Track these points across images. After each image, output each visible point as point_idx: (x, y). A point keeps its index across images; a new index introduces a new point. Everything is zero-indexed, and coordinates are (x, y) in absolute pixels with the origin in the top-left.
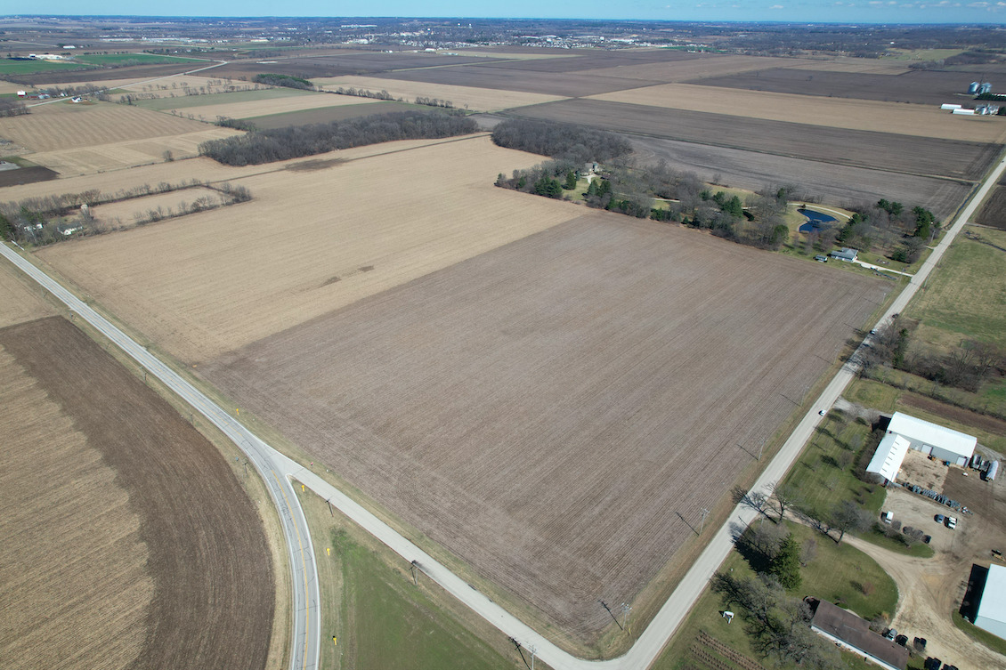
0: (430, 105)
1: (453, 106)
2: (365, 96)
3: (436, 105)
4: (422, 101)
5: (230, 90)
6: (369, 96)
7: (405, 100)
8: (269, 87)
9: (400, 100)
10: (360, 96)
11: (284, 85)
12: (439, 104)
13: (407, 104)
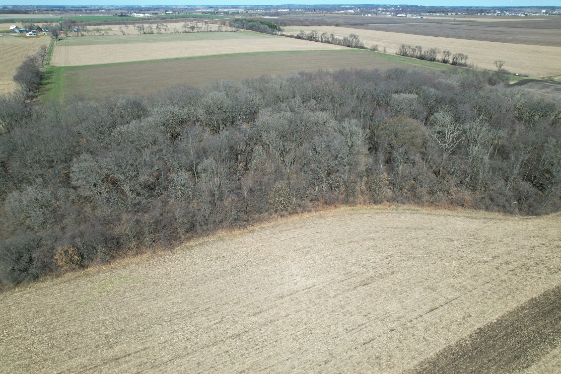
0: (422, 58)
1: (469, 62)
2: (328, 42)
3: (433, 60)
4: (409, 52)
5: (190, 30)
6: (334, 41)
7: (381, 49)
8: (234, 29)
9: (374, 49)
10: (322, 42)
11: (251, 28)
12: (439, 57)
13: (384, 55)
